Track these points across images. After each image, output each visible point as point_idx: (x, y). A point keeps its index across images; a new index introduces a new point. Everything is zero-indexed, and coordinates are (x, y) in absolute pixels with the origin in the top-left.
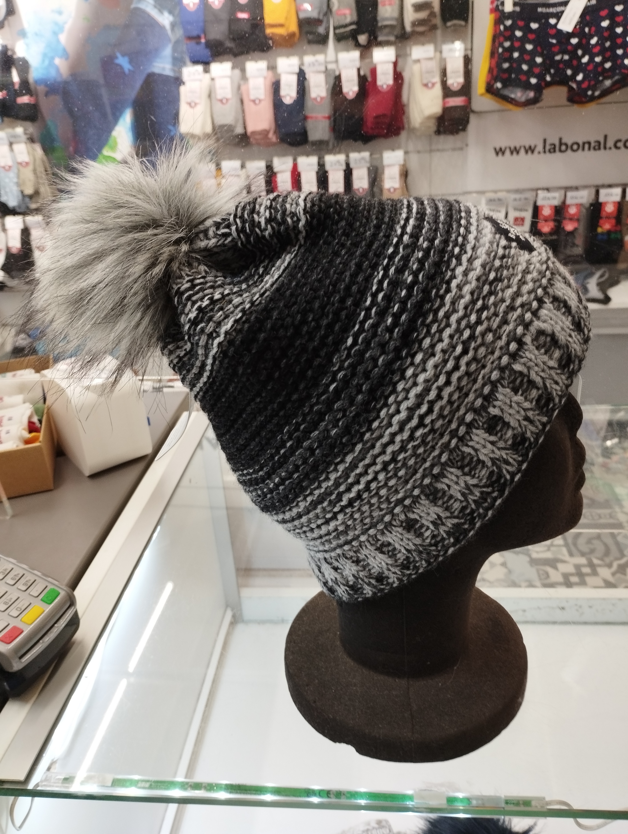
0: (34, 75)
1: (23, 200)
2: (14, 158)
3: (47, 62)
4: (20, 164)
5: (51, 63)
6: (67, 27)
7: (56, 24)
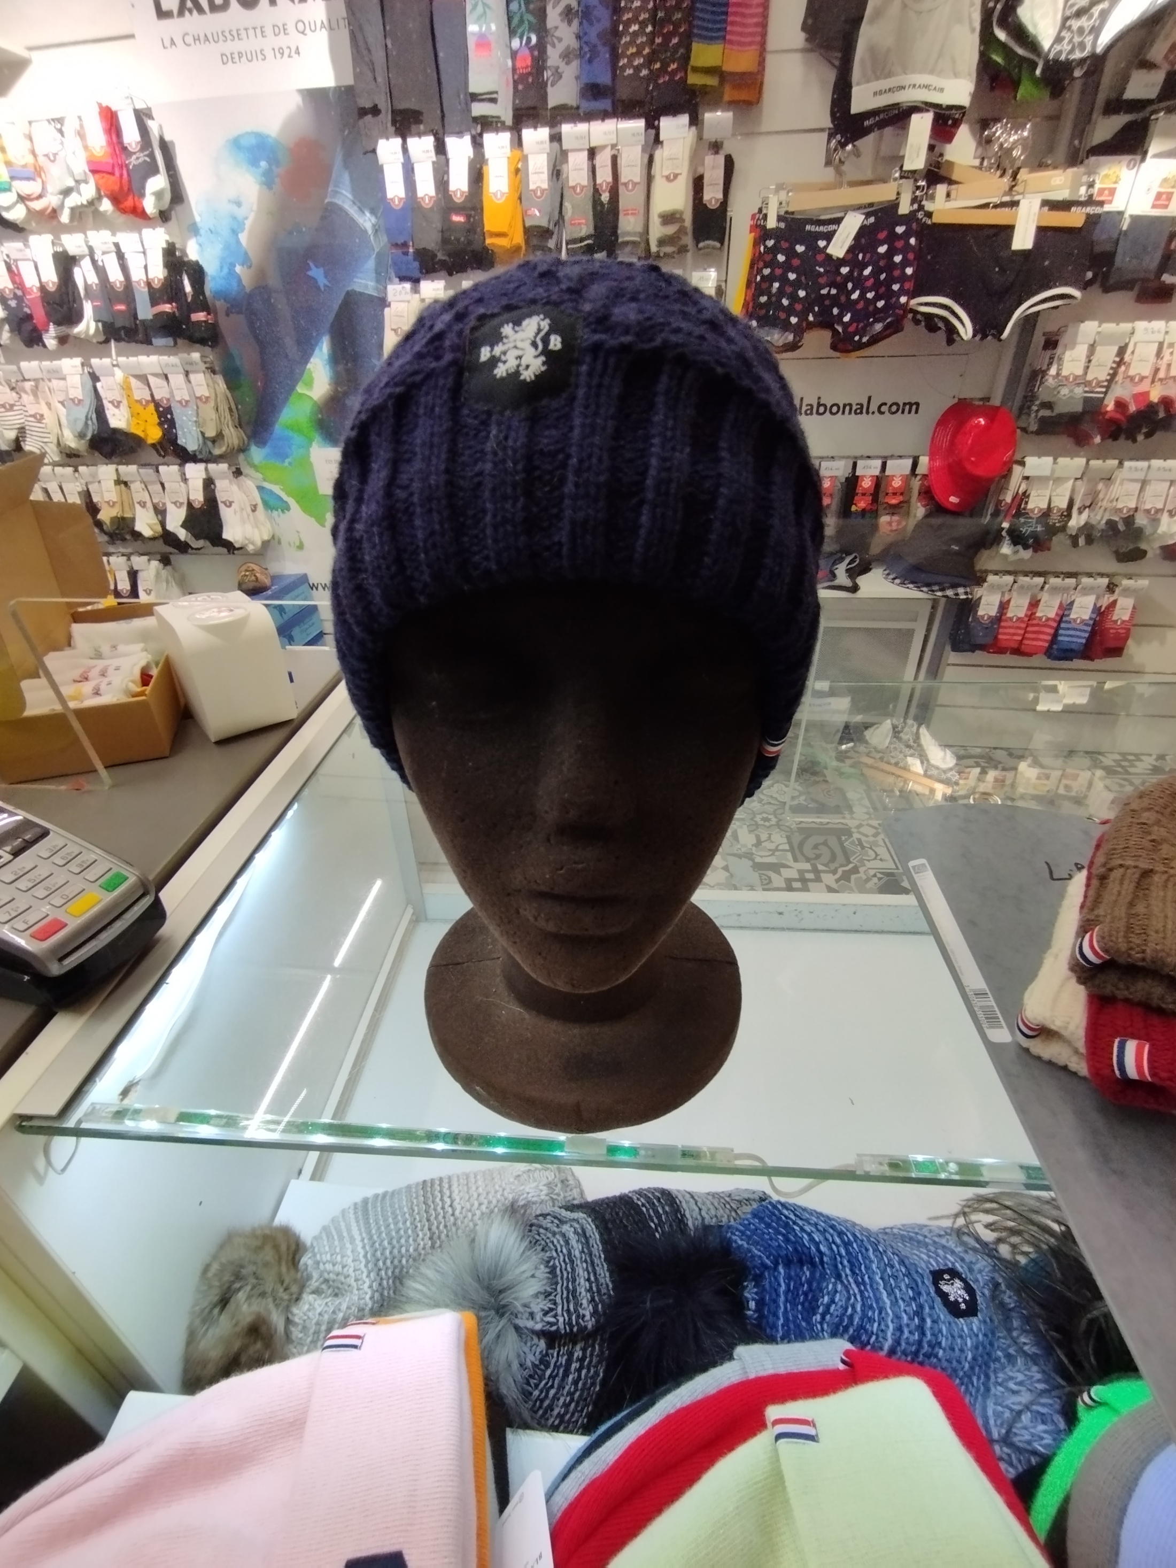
0: (210, 287)
1: (205, 443)
2: (192, 392)
3: (226, 270)
4: (200, 398)
5: (231, 272)
6: (248, 223)
7: (234, 218)
